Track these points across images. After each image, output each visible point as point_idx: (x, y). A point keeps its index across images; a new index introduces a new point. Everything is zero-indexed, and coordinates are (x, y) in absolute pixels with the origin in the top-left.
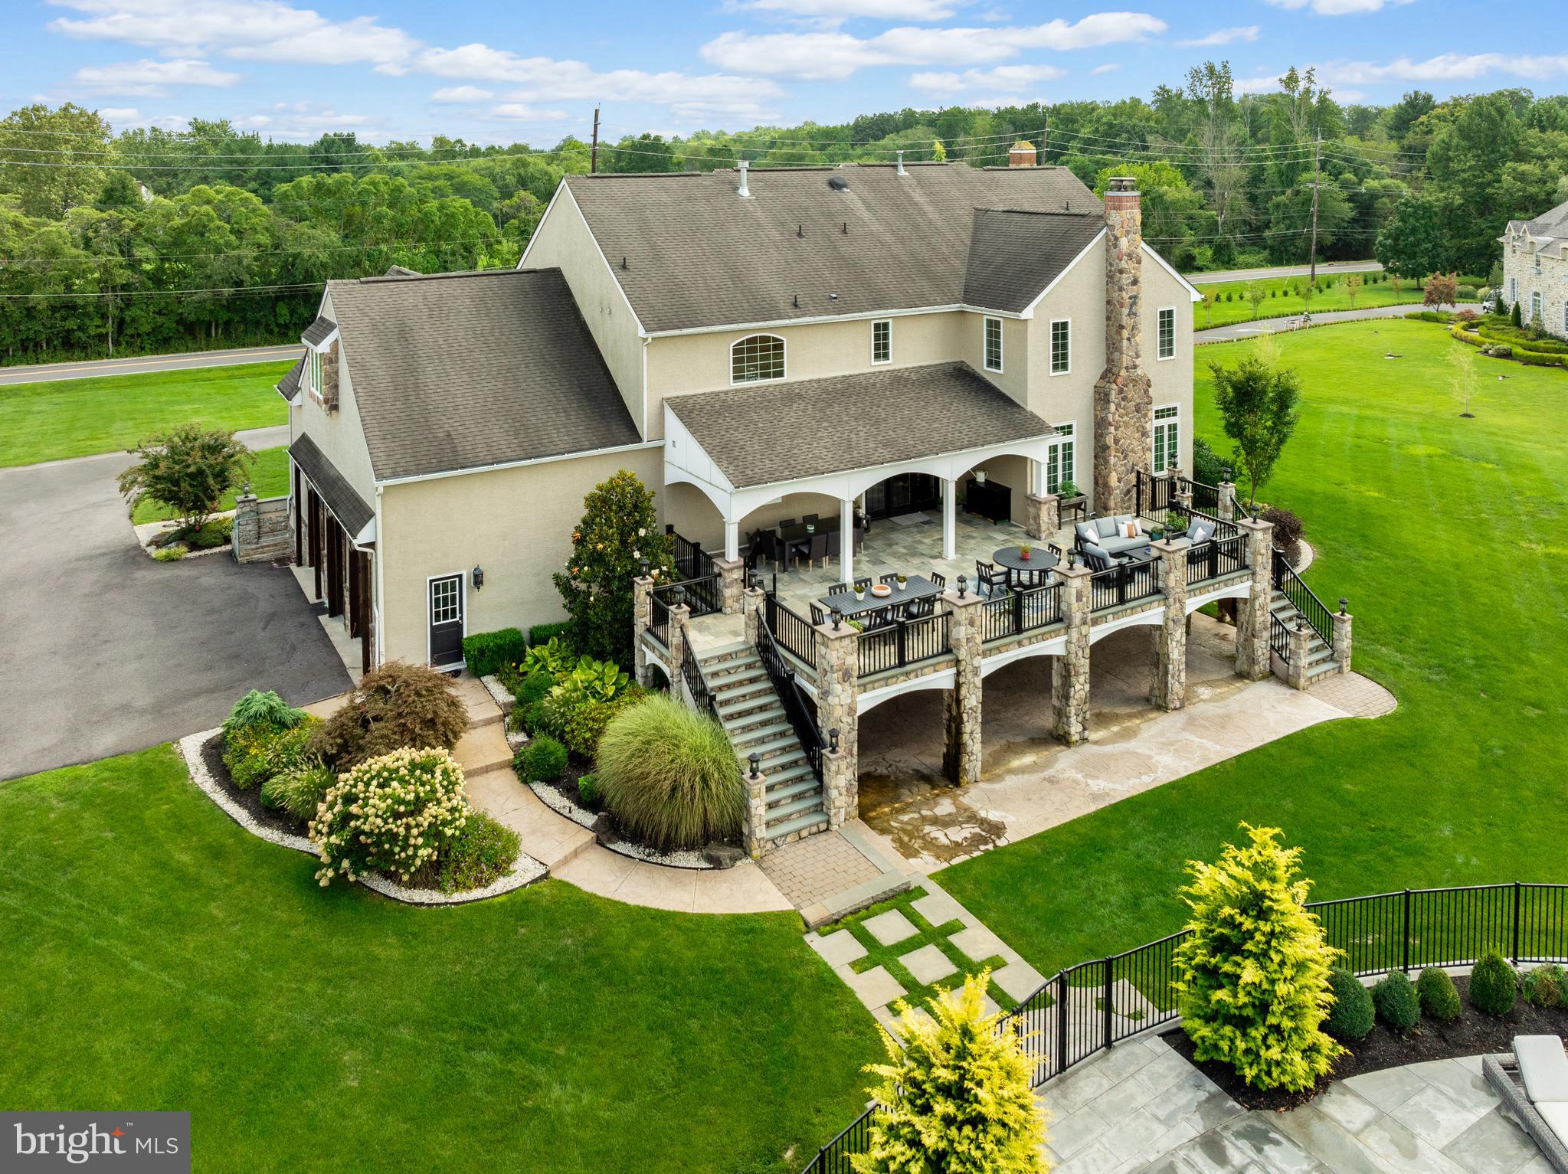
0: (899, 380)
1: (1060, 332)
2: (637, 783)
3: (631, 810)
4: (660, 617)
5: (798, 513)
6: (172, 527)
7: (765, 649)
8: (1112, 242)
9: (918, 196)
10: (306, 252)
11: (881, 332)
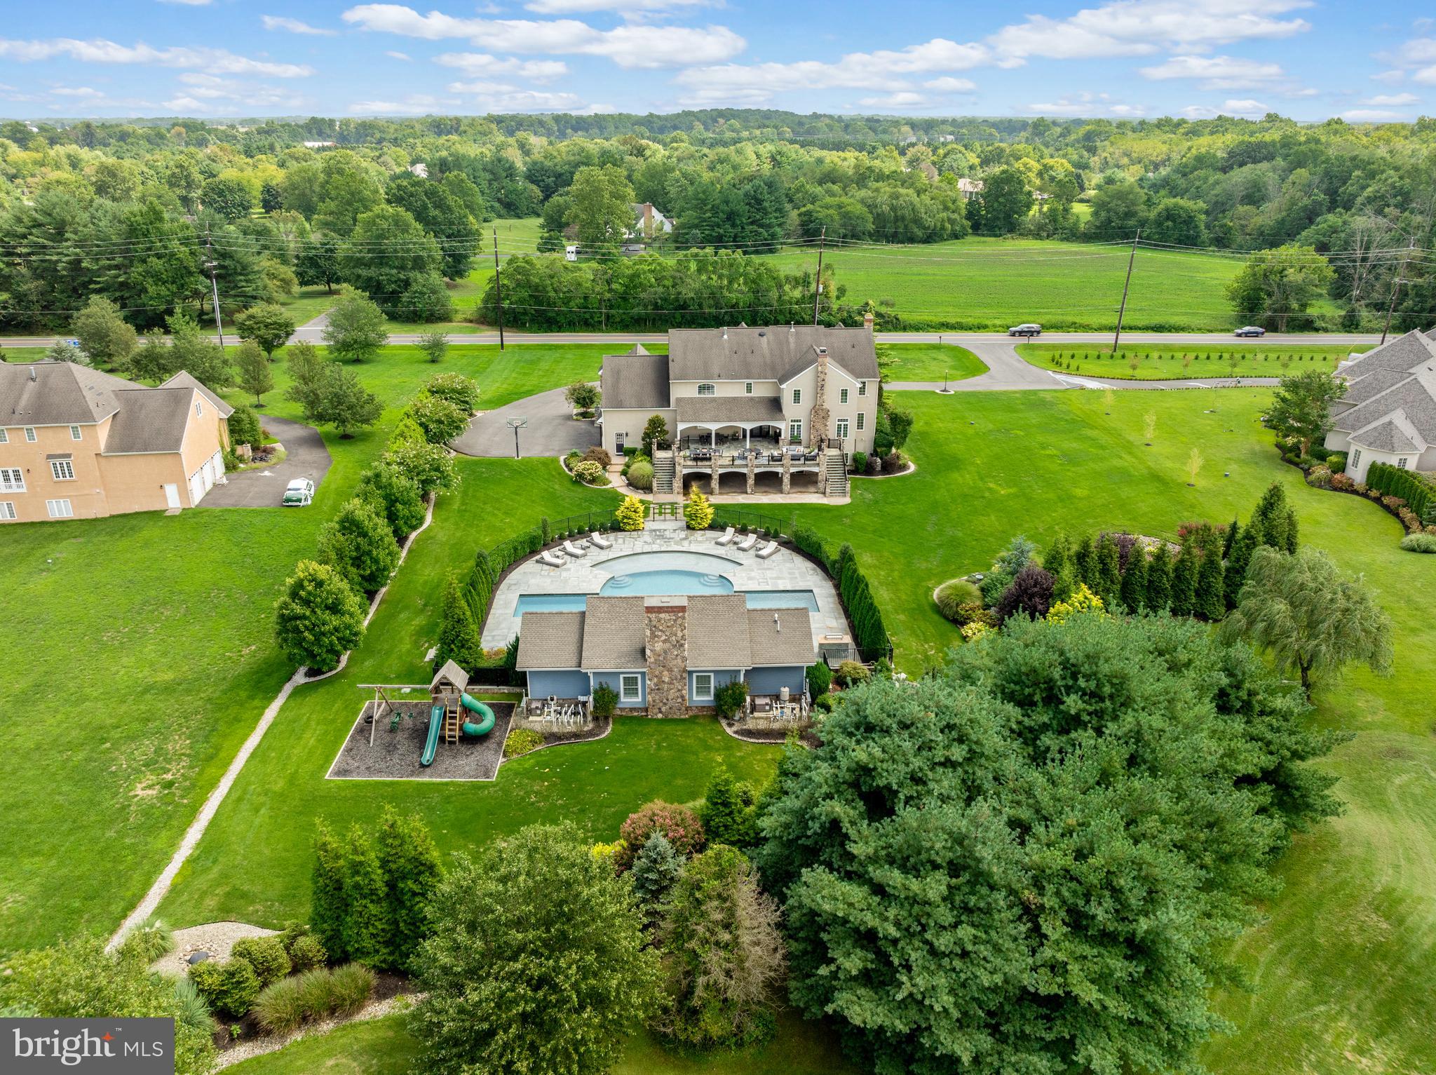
0: (752, 399)
1: (797, 392)
6: (580, 411)
8: (817, 368)
9: (792, 340)
11: (749, 385)
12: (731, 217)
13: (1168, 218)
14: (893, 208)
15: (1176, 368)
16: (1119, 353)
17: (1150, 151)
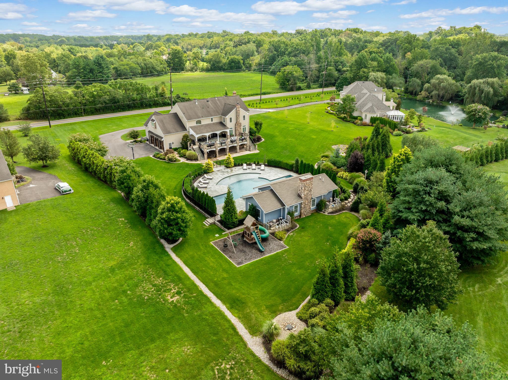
0: (214, 124)
1: (231, 119)
2: (189, 156)
3: (189, 158)
4: (190, 145)
5: (203, 137)
6: (132, 141)
7: (199, 148)
8: (237, 109)
9: (218, 102)
10: (117, 96)
11: (212, 119)
12: (91, 71)
13: (232, 62)
14: (145, 64)
15: (286, 103)
16: (262, 102)
17: (198, 43)
